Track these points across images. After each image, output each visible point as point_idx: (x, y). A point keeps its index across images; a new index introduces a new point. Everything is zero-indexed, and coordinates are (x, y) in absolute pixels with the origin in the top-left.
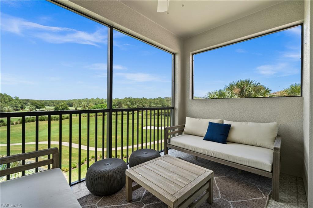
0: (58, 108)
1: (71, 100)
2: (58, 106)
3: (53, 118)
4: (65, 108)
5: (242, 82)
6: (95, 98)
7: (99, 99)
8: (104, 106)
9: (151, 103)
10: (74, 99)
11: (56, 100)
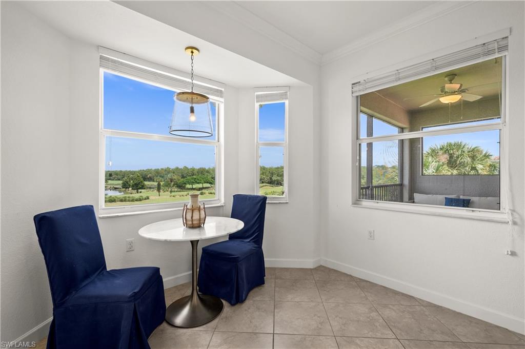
0: (127, 182)
1: (143, 170)
2: (128, 180)
3: (128, 199)
4: (139, 183)
5: (450, 145)
6: (181, 167)
7: (187, 168)
8: (198, 180)
9: (272, 174)
10: (148, 169)
11: (121, 171)
